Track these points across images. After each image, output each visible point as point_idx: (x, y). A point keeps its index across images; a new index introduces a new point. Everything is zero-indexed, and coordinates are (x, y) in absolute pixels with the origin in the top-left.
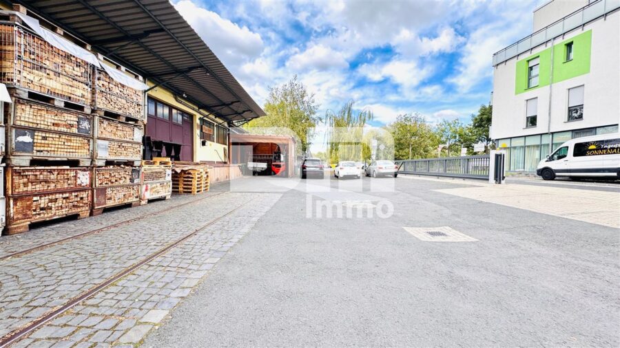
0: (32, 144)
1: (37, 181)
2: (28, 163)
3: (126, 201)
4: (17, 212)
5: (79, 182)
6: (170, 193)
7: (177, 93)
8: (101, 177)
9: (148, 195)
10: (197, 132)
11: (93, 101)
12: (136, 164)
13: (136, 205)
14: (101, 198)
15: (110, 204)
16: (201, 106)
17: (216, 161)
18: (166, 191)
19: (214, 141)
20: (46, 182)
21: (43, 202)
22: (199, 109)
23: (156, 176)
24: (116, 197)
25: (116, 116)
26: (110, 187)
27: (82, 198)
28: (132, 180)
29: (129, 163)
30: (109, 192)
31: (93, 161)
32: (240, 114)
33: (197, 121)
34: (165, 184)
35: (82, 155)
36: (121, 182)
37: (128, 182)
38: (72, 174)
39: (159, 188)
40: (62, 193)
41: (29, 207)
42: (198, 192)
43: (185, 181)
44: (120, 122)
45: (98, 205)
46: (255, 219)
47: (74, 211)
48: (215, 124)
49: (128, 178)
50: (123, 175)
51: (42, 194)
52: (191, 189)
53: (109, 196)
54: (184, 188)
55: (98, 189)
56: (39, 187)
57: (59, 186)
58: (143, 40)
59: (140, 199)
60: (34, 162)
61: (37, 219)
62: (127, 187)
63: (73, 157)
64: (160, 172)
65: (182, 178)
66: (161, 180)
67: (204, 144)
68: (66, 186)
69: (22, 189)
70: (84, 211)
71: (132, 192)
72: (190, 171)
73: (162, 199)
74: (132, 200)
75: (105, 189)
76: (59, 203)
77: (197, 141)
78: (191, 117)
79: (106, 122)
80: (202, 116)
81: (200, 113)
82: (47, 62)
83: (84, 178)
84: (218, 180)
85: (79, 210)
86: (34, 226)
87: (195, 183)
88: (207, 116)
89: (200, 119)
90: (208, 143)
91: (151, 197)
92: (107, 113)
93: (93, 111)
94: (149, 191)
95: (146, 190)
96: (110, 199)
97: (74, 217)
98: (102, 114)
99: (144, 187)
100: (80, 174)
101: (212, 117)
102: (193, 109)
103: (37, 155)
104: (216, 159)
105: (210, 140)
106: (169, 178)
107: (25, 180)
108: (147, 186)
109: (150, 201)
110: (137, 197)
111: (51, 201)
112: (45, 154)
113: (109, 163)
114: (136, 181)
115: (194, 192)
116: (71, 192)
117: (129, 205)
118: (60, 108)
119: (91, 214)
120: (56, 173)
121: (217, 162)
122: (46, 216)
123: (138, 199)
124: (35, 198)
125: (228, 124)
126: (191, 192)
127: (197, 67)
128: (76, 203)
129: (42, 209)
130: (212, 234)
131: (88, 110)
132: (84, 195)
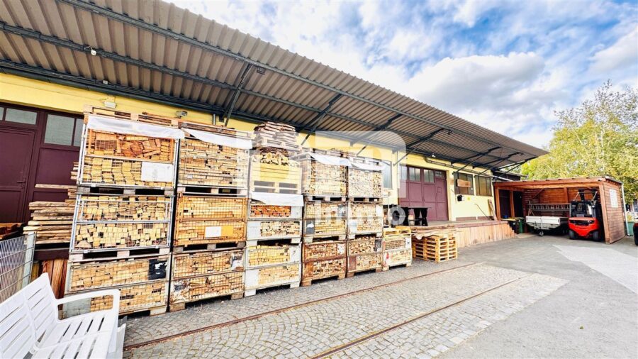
0: (314, 228)
1: (316, 252)
2: (311, 241)
3: (371, 267)
4: (306, 272)
5: (338, 252)
6: (410, 261)
7: (426, 155)
8: (353, 247)
9: (390, 263)
10: (451, 187)
11: (347, 191)
12: (378, 235)
13: (379, 271)
14: (353, 264)
15: (359, 269)
16: (454, 161)
17: (477, 216)
18: (407, 259)
19: (473, 194)
20: (321, 252)
21: (319, 266)
22: (452, 163)
23: (397, 244)
24: (363, 264)
25: (362, 199)
26: (359, 255)
27: (340, 264)
28: (375, 249)
29: (374, 235)
30: (358, 258)
31: (347, 235)
32: (504, 159)
33: (450, 177)
34: (405, 252)
35: (340, 233)
36: (367, 251)
37: (372, 250)
38: (334, 246)
39: (400, 256)
40: (329, 260)
41: (311, 269)
42: (442, 259)
43: (428, 247)
44: (365, 203)
45: (351, 270)
46: (483, 324)
47: (336, 273)
48: (474, 175)
49: (372, 247)
50: (368, 244)
51: (318, 261)
52: (434, 255)
53: (358, 263)
54: (428, 254)
55: (350, 257)
56: (317, 256)
57: (327, 255)
58: (389, 126)
59: (383, 265)
60: (315, 240)
61: (315, 277)
62: (372, 255)
63: (335, 234)
64: (400, 241)
65: (426, 244)
66: (401, 248)
67: (460, 199)
68: (331, 255)
69: (309, 257)
70: (341, 274)
71: (376, 259)
72: (433, 237)
73: (403, 266)
74: (376, 266)
75: (356, 257)
76: (327, 267)
77: (452, 196)
78: (444, 173)
79: (355, 205)
80: (456, 170)
81: (453, 167)
82: (322, 175)
83: (341, 249)
84: (476, 241)
85: (339, 272)
86: (314, 282)
87: (438, 249)
88: (462, 169)
89: (454, 173)
90: (465, 197)
91: (392, 265)
92: (356, 199)
93: (347, 199)
94: (390, 258)
95: (388, 257)
96: (359, 265)
97: (335, 278)
98: (353, 200)
99: (385, 255)
100: (339, 246)
101: (470, 168)
102: (445, 165)
103: (316, 235)
104: (478, 214)
105: (468, 194)
106: (409, 246)
107: (310, 251)
108: (388, 254)
109: (391, 268)
110: (380, 264)
111: (323, 265)
112: (320, 234)
113: (357, 236)
114: (379, 250)
115: (438, 259)
116: (333, 259)
117: (373, 271)
118: (327, 202)
119: (346, 277)
120: (325, 246)
121: (479, 217)
122: (320, 276)
123: (380, 266)
124: (315, 263)
125: (492, 171)
126: (434, 259)
127: (439, 131)
128: (336, 268)
129: (318, 271)
130: (417, 332)
131: (344, 200)
132: (342, 261)
